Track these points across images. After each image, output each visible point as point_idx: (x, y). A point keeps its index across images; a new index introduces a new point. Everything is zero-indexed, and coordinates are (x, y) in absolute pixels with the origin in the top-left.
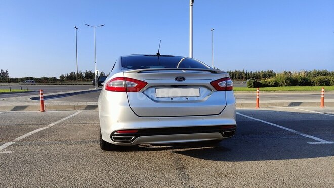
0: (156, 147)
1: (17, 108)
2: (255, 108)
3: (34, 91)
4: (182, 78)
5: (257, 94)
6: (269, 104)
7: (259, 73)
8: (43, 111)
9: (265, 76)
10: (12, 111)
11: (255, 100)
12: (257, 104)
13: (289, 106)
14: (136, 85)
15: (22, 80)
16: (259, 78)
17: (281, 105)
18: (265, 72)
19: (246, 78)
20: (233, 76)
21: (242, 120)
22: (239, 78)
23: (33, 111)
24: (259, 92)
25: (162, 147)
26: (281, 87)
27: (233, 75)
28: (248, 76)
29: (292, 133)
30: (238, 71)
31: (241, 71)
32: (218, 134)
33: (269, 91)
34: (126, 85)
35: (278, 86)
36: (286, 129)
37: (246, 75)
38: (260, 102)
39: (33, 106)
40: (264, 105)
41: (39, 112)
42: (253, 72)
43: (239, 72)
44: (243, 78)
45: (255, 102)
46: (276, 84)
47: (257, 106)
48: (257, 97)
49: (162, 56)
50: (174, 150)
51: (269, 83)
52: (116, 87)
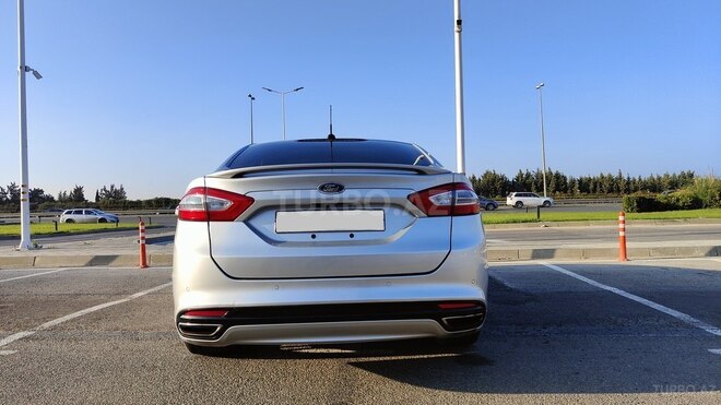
0: (318, 351)
1: (98, 261)
2: (617, 261)
3: (163, 227)
4: (337, 185)
5: (621, 226)
6: (655, 249)
7: (659, 178)
8: (145, 265)
9: (674, 184)
10: (86, 266)
11: (616, 241)
12: (621, 251)
13: (707, 255)
14: (228, 204)
15: (149, 203)
16: (660, 191)
17: (687, 252)
18: (674, 175)
19: (628, 191)
20: (595, 187)
21: (564, 289)
22: (611, 191)
23: (127, 265)
24: (624, 222)
25: (331, 351)
26: (707, 210)
27: (595, 184)
28: (632, 187)
29: (679, 323)
30: (606, 175)
31: (615, 175)
32: (430, 324)
33: (673, 220)
34: (207, 205)
35: (700, 207)
36: (670, 312)
37: (628, 183)
38: (628, 245)
39: (126, 257)
40: (641, 252)
41: (135, 268)
42: (645, 176)
43: (610, 178)
44: (619, 191)
45: (617, 245)
46: (696, 204)
47: (622, 256)
48: (622, 234)
49: (339, 140)
50: (352, 360)
51: (678, 200)
52: (192, 210)
